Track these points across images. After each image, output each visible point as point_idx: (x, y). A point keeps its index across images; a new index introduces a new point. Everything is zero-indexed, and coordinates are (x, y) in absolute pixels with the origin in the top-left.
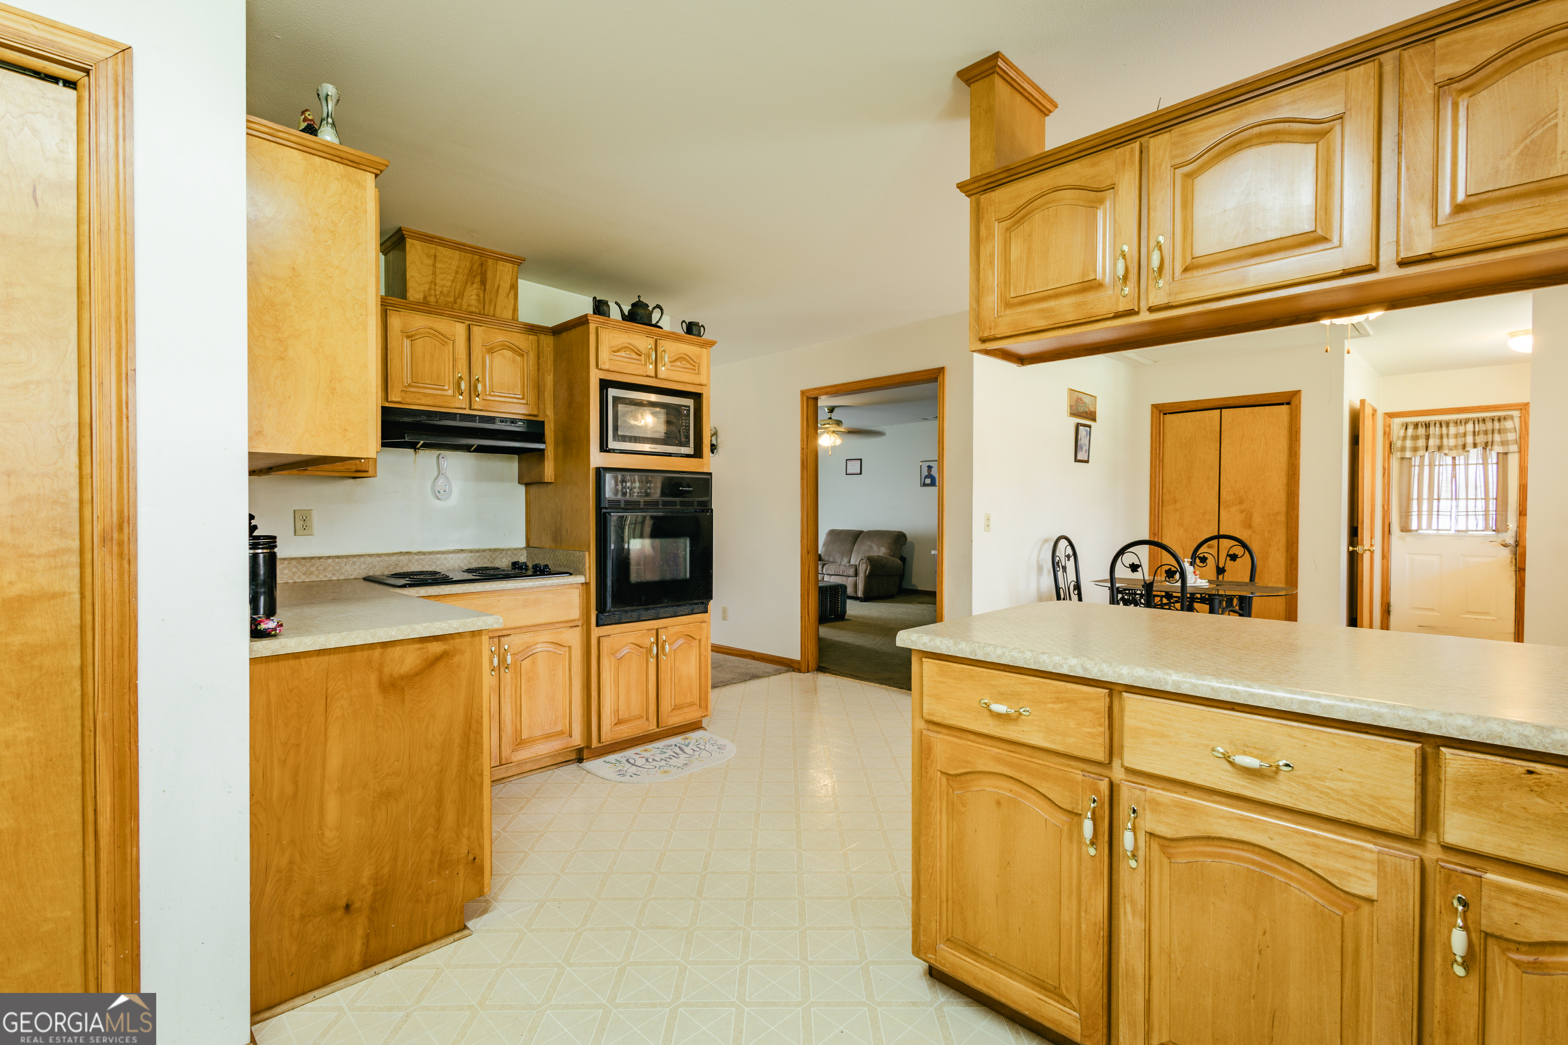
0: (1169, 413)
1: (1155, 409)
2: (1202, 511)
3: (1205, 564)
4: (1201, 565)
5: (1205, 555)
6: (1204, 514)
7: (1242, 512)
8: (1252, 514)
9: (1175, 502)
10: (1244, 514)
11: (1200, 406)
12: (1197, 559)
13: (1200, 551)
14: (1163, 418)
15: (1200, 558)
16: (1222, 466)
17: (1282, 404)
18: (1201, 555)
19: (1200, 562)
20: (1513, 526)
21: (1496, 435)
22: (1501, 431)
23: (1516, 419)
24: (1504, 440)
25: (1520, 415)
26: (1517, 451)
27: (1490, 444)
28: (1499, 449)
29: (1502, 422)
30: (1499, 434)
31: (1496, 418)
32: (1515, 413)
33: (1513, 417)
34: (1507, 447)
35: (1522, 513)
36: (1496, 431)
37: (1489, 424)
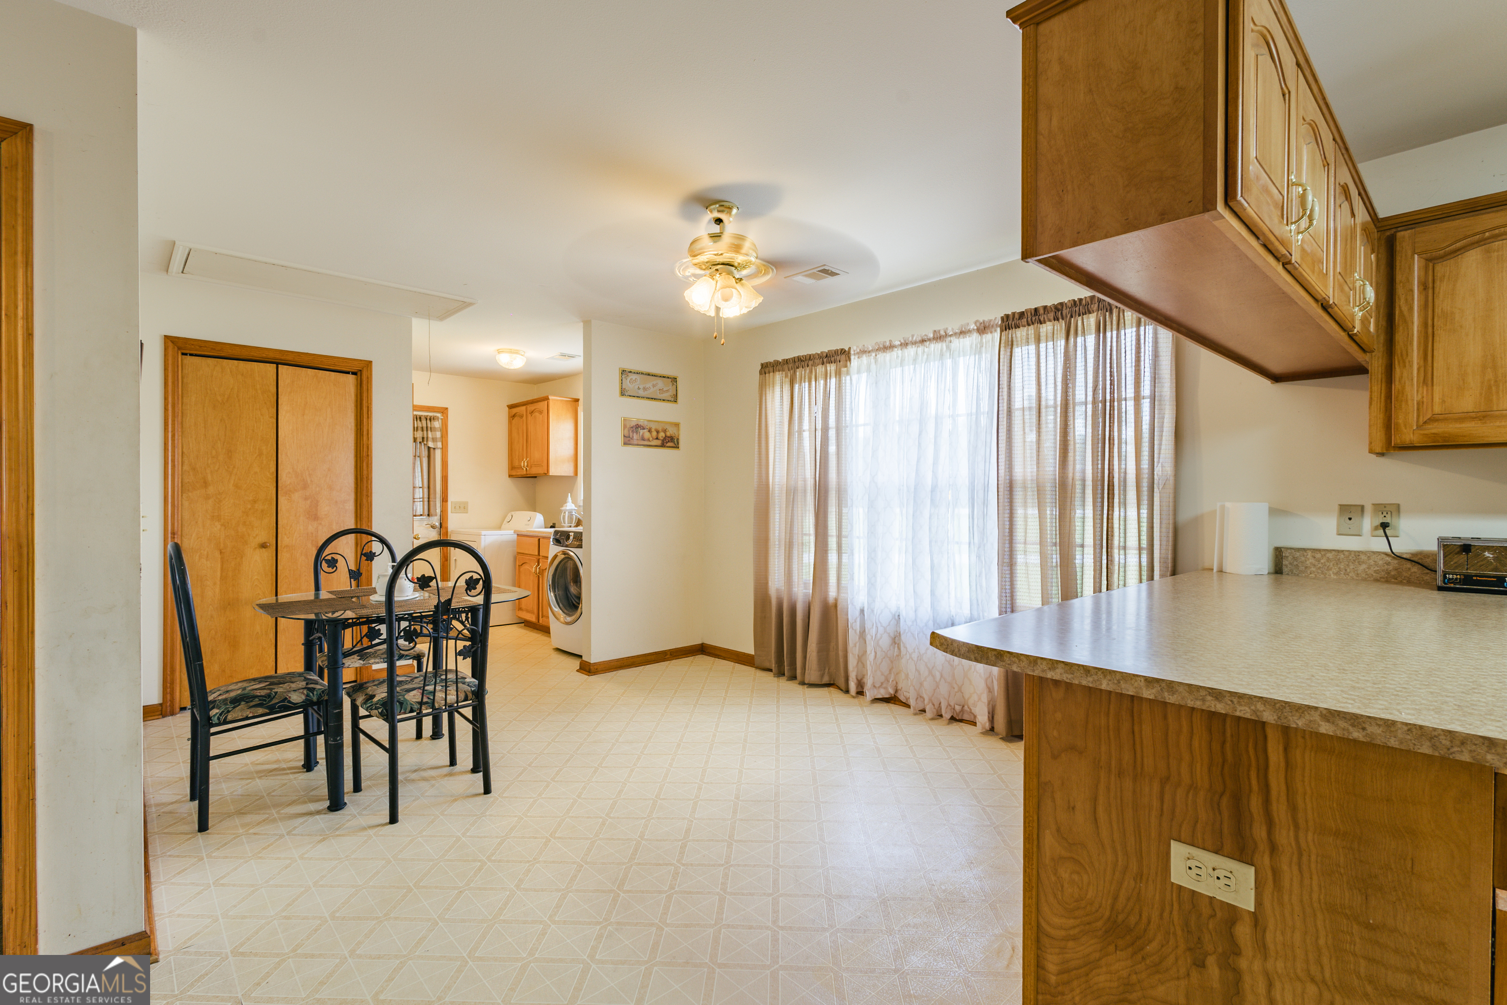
0: (191, 355)
1: (170, 344)
2: (251, 498)
3: (335, 568)
4: (330, 570)
5: (333, 556)
6: (255, 501)
7: (306, 499)
8: (318, 502)
9: (206, 484)
10: (309, 502)
11: (245, 354)
12: (324, 561)
13: (327, 552)
14: (182, 360)
15: (327, 561)
16: (279, 439)
17: (348, 373)
18: (329, 557)
19: (328, 567)
20: (438, 511)
21: (429, 433)
22: (432, 429)
23: (440, 420)
24: (434, 437)
25: (442, 417)
26: (441, 447)
27: (425, 439)
28: (431, 444)
29: (432, 422)
30: (431, 431)
31: (428, 418)
32: (439, 415)
33: (438, 418)
34: (435, 443)
35: (445, 500)
36: (429, 429)
37: (424, 422)
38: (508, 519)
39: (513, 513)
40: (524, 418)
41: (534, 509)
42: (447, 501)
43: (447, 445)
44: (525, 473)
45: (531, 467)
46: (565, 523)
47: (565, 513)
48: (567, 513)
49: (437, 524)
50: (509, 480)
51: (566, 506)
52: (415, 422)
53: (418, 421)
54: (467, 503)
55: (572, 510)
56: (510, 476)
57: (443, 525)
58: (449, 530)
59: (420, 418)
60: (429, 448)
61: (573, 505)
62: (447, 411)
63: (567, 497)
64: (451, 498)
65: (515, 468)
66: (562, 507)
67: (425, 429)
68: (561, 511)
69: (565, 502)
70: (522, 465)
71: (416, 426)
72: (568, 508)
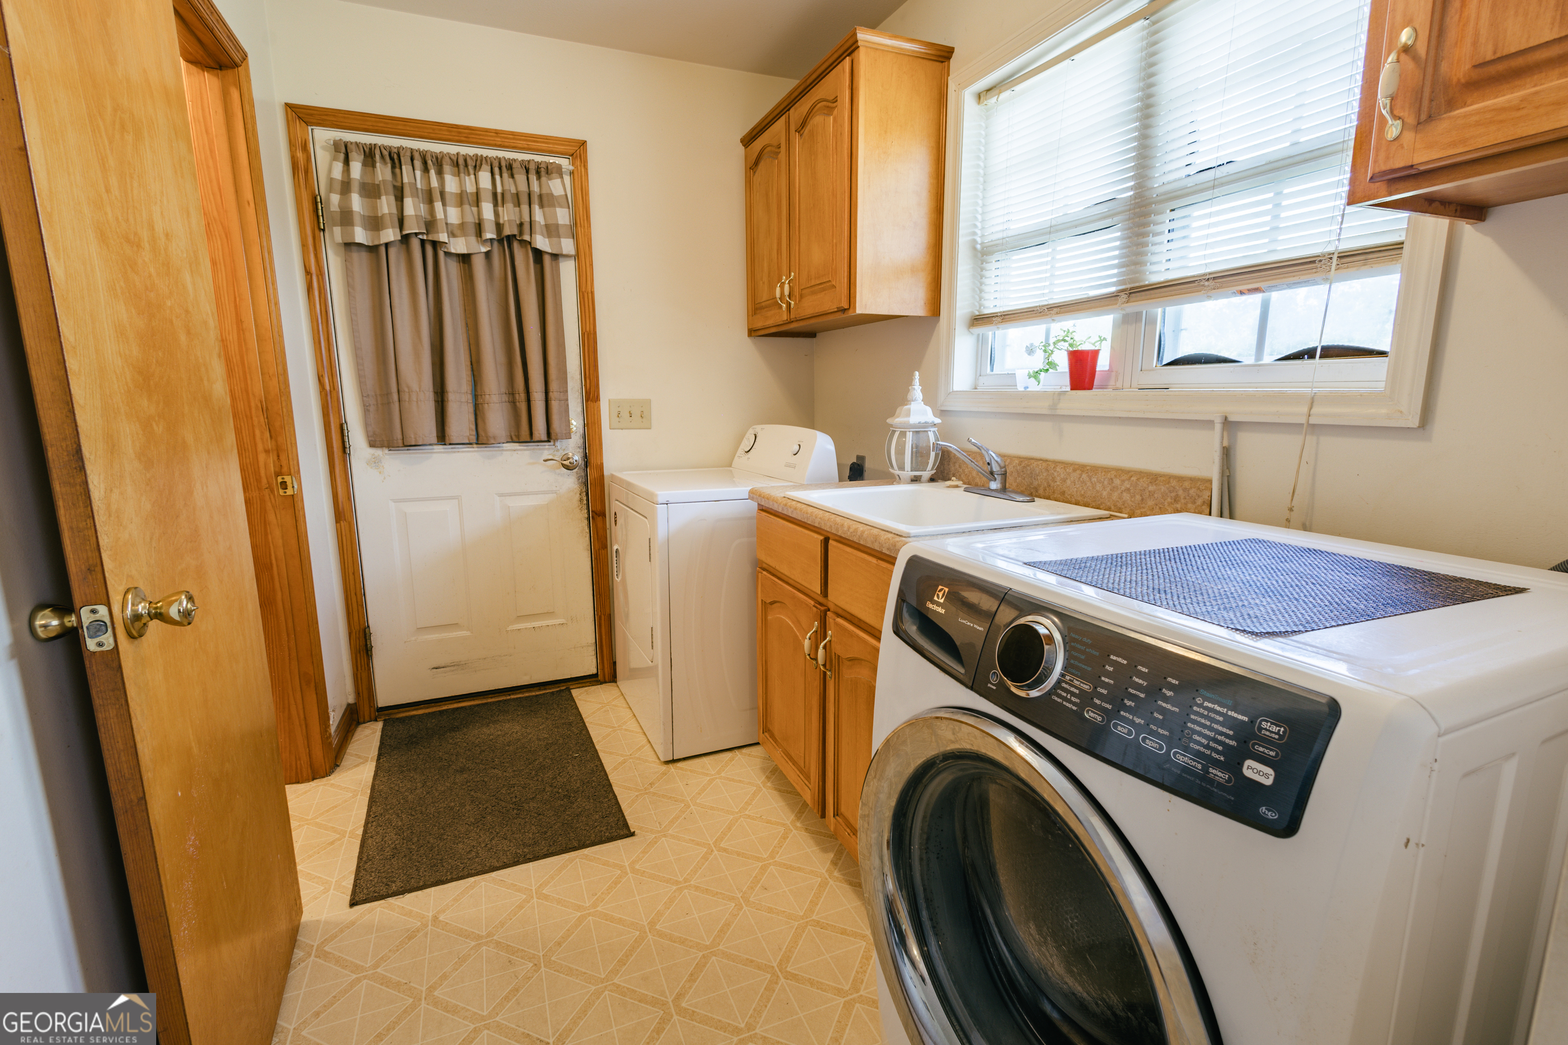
20: (576, 423)
21: (536, 208)
22: (545, 199)
23: (567, 179)
24: (550, 222)
25: (571, 168)
26: (573, 252)
27: (526, 228)
28: (541, 242)
29: (544, 179)
30: (542, 206)
31: (532, 167)
32: (564, 163)
33: (559, 170)
34: (555, 240)
35: (591, 395)
36: (535, 199)
37: (521, 178)
38: (746, 444)
39: (758, 428)
40: (783, 155)
41: (810, 422)
42: (597, 399)
43: (590, 246)
44: (785, 317)
45: (801, 296)
46: (902, 468)
47: (903, 434)
48: (910, 435)
49: (577, 457)
50: (748, 348)
51: (908, 414)
52: (498, 177)
53: (505, 175)
54: (648, 402)
55: (926, 425)
56: (752, 332)
57: (593, 460)
58: (606, 473)
59: (510, 167)
60: (538, 254)
61: (929, 410)
62: (585, 151)
63: (910, 382)
64: (608, 391)
65: (762, 308)
66: (892, 414)
67: (524, 199)
68: (890, 431)
69: (904, 400)
70: (778, 295)
71: (499, 190)
72: (914, 419)
